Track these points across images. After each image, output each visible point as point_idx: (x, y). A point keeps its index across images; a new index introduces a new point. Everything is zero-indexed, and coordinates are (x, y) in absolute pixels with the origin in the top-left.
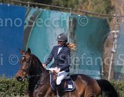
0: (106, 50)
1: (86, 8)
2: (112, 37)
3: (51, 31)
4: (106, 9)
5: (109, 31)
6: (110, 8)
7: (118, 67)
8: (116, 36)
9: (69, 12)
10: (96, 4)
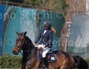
0: (63, 35)
1: (48, 6)
2: (66, 27)
3: (23, 22)
4: (62, 7)
5: (65, 22)
6: (65, 6)
7: (71, 48)
8: (69, 26)
9: (36, 9)
10: (55, 3)
